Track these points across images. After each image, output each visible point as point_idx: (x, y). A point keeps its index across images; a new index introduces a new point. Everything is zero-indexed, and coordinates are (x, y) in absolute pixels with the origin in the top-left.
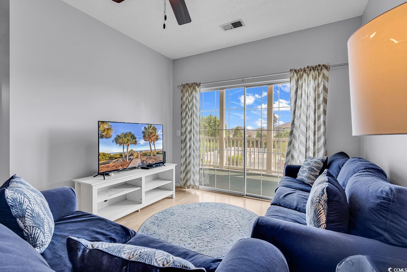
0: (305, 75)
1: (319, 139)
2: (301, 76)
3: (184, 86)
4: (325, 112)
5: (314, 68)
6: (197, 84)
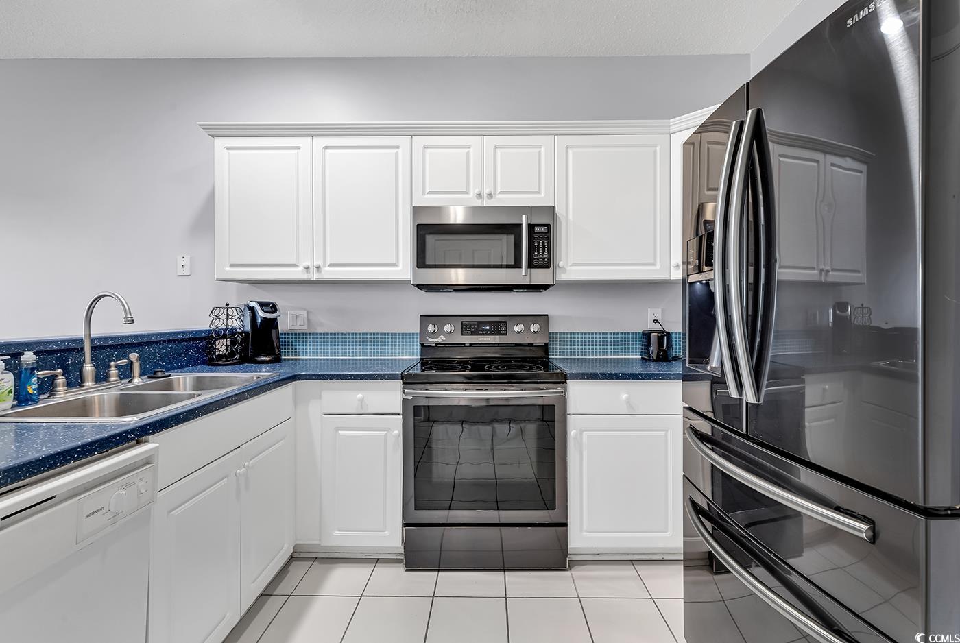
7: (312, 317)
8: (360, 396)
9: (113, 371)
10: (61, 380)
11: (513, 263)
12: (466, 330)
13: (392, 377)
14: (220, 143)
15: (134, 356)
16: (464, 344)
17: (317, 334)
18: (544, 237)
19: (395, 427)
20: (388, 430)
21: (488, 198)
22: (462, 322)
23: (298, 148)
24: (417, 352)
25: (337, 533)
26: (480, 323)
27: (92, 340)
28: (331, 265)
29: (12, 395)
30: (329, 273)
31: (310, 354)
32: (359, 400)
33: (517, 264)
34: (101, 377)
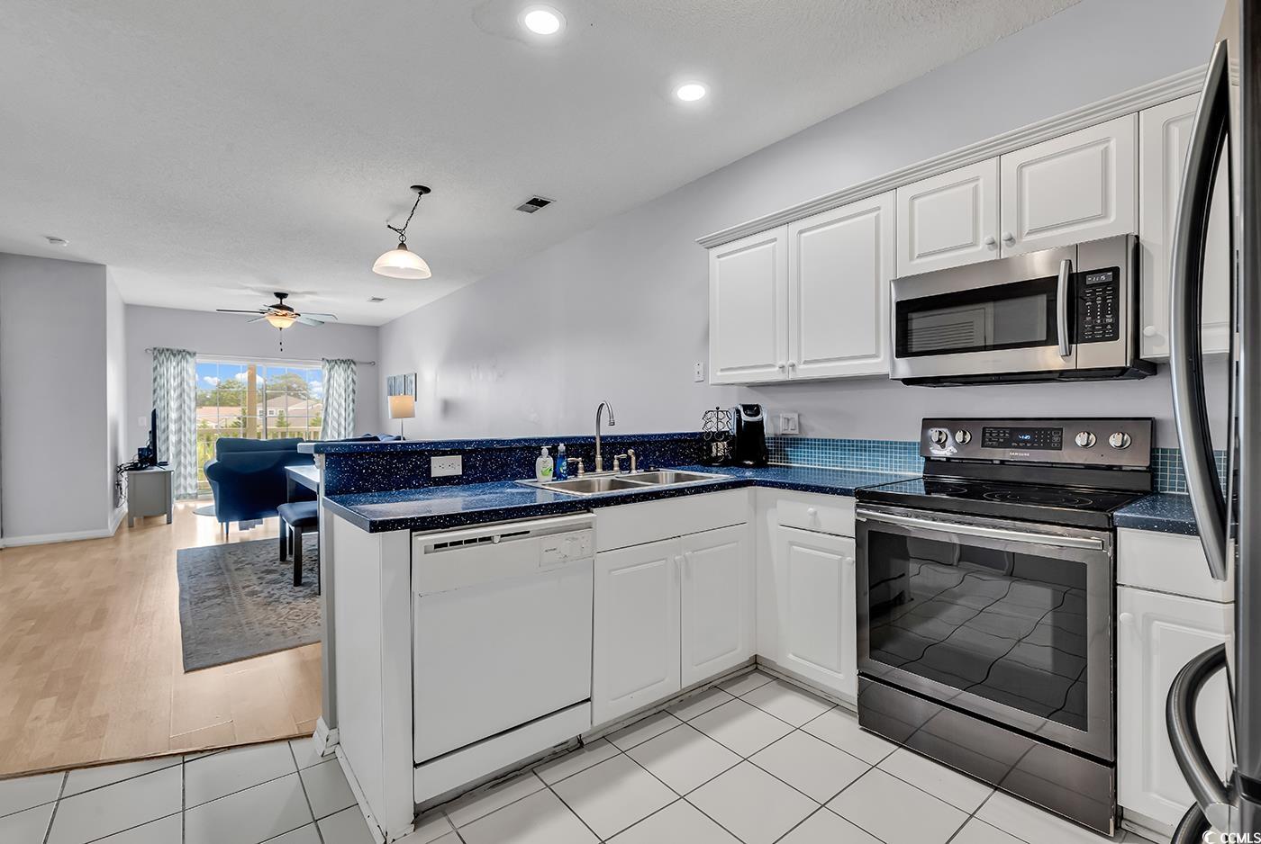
0: (336, 366)
1: (349, 424)
2: (333, 367)
3: (161, 352)
4: (353, 401)
5: (344, 362)
6: (189, 353)
7: (802, 421)
8: (811, 510)
9: (616, 462)
10: (581, 465)
11: (1044, 339)
12: (990, 440)
13: (845, 493)
14: (714, 252)
15: (631, 452)
16: (992, 460)
17: (808, 440)
18: (1104, 290)
19: (846, 553)
20: (842, 554)
21: (1007, 245)
22: (984, 429)
23: (775, 240)
24: (919, 468)
25: (791, 656)
26: (1013, 430)
27: (602, 438)
28: (805, 362)
29: (552, 472)
30: (804, 372)
31: (802, 462)
32: (811, 515)
33: (1051, 339)
34: (608, 466)
